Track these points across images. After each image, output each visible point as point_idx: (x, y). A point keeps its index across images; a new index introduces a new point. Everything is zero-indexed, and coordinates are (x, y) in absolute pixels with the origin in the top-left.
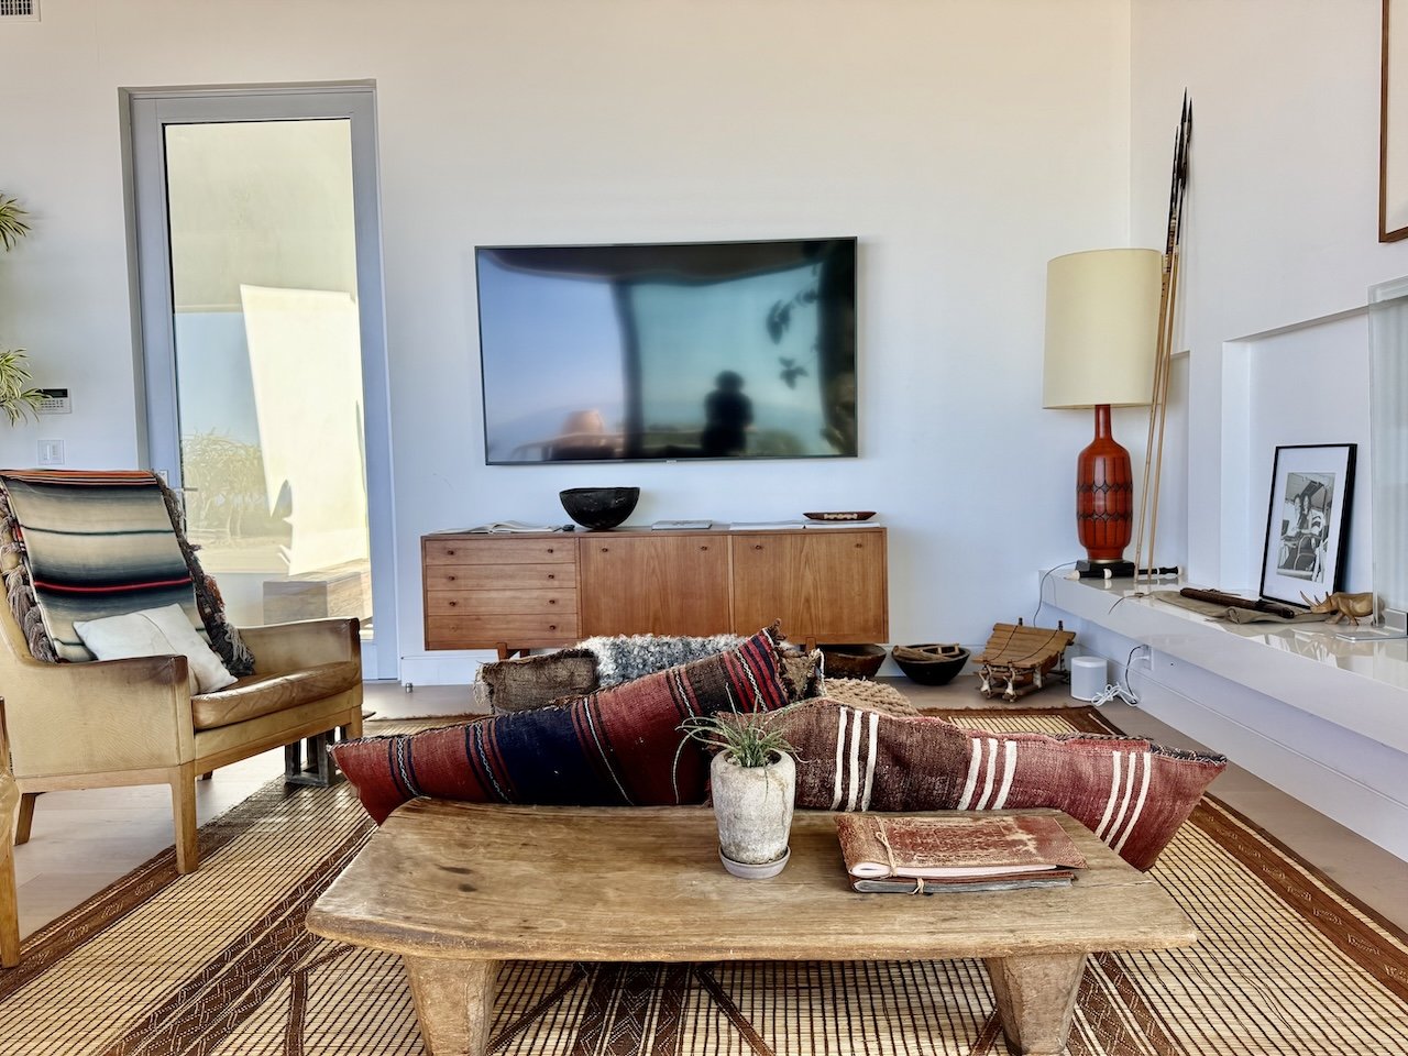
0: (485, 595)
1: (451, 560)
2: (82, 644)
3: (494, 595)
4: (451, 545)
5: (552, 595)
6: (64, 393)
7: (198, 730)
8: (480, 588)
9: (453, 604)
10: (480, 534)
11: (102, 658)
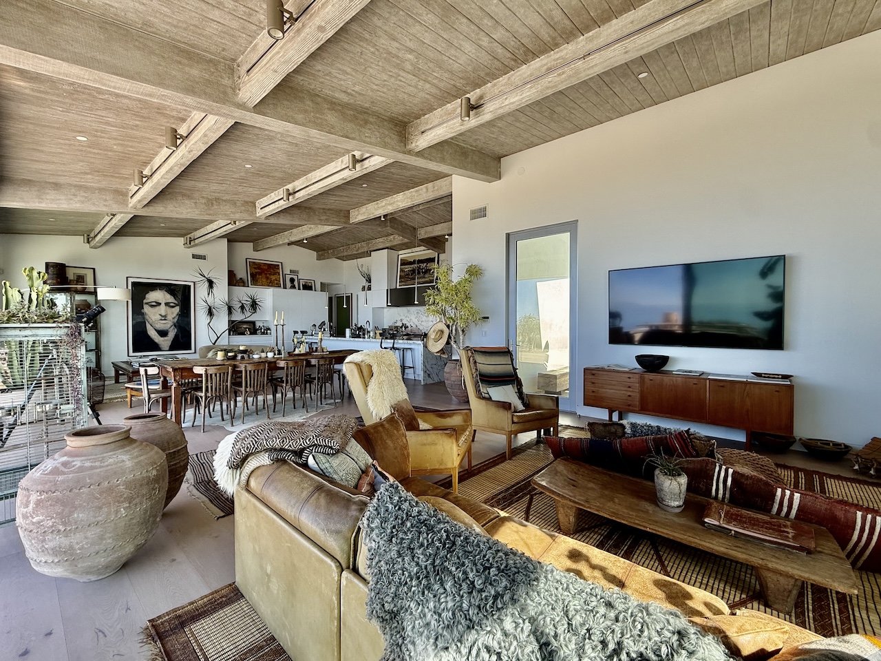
0: (604, 390)
1: (593, 377)
2: (488, 393)
3: (608, 390)
4: (594, 372)
5: (629, 394)
6: (488, 318)
7: (513, 423)
8: (602, 388)
9: (593, 392)
10: (603, 369)
11: (493, 399)
